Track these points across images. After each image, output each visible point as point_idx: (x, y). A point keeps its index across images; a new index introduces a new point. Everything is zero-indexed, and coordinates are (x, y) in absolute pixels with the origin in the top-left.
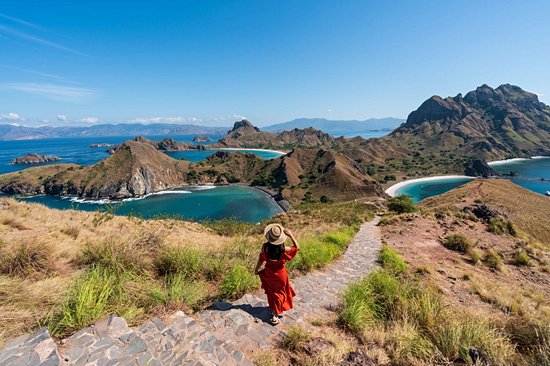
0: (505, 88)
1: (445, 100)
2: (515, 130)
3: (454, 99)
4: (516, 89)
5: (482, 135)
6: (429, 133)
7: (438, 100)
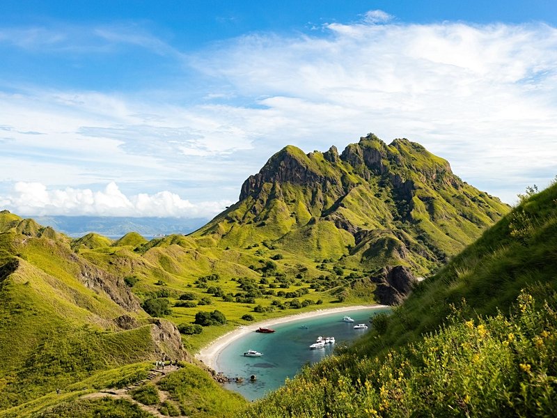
0: (402, 146)
1: (308, 155)
2: (433, 219)
3: (325, 155)
4: (418, 148)
5: (382, 228)
6: (288, 223)
7: (296, 155)
